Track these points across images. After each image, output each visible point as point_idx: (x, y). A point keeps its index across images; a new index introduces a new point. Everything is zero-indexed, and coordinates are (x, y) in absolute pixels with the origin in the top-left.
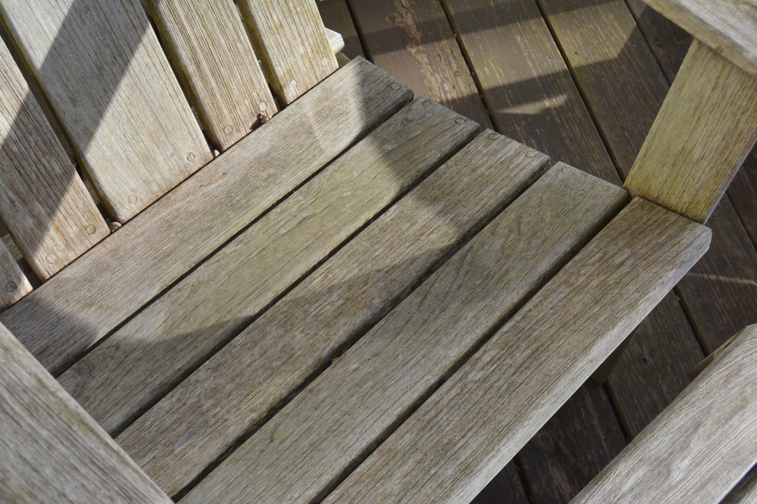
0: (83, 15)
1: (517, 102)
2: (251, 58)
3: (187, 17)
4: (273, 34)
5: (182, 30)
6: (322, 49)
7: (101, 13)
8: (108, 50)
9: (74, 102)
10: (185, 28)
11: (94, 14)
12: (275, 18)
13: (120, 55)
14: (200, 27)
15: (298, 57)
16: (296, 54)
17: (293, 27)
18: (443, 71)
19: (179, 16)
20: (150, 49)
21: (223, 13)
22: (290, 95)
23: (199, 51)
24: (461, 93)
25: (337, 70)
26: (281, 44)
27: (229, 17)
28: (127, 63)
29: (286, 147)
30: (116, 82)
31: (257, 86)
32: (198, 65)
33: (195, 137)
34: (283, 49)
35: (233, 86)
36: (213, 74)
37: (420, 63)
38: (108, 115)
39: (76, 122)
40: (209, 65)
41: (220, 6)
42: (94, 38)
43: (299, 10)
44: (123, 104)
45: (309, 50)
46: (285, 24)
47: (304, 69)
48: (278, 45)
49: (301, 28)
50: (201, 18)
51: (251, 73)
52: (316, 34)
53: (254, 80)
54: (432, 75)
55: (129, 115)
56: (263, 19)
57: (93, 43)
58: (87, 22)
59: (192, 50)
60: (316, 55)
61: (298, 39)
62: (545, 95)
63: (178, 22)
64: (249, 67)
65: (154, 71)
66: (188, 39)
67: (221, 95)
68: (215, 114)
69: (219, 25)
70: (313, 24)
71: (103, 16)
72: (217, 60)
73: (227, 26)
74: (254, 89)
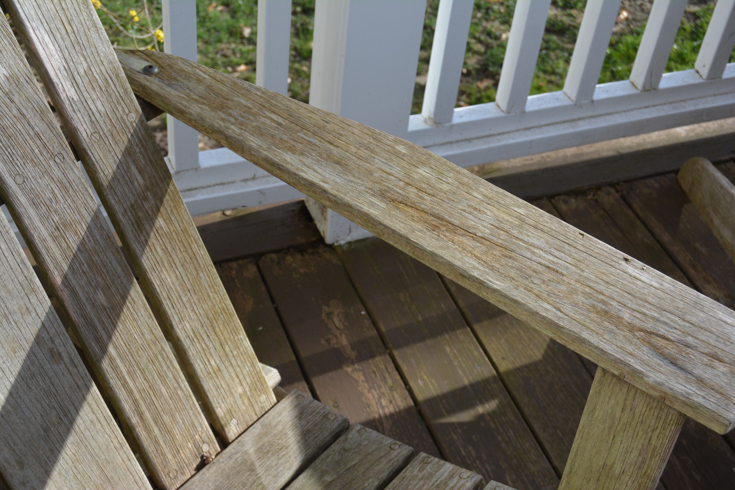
0: (29, 382)
1: (452, 411)
2: (191, 403)
3: (129, 372)
4: (212, 378)
5: (125, 384)
6: (259, 387)
7: (46, 378)
8: (54, 412)
9: (21, 465)
10: (127, 383)
11: (40, 379)
12: (213, 363)
13: (66, 415)
14: (141, 380)
15: (237, 397)
16: (235, 394)
17: (231, 370)
18: (380, 387)
19: (121, 372)
20: (95, 406)
21: (163, 364)
22: (232, 433)
23: (141, 402)
24: (398, 407)
25: (275, 404)
26: (220, 386)
27: (168, 368)
28: (72, 422)
29: (230, 486)
30: (62, 441)
31: (199, 429)
32: (141, 416)
33: (140, 485)
34: (222, 391)
35: (176, 431)
36: (156, 422)
37: (357, 381)
38: (55, 474)
39: (24, 484)
40: (151, 414)
41: (160, 358)
42: (40, 402)
43: (235, 353)
44: (69, 461)
45: (247, 389)
46: (222, 368)
47: (244, 407)
48: (217, 387)
49: (238, 369)
50: (142, 371)
51: (193, 417)
52: (253, 373)
53: (196, 424)
54: (369, 391)
55: (75, 471)
56: (202, 366)
57: (39, 406)
58: (33, 387)
59: (135, 402)
60: (254, 392)
61: (237, 380)
62: (478, 402)
63: (121, 378)
64: (191, 412)
65: (98, 426)
66: (130, 392)
67: (165, 442)
68: (160, 461)
69: (160, 376)
70: (249, 365)
71: (48, 381)
72: (160, 409)
73: (167, 377)
74: (197, 431)
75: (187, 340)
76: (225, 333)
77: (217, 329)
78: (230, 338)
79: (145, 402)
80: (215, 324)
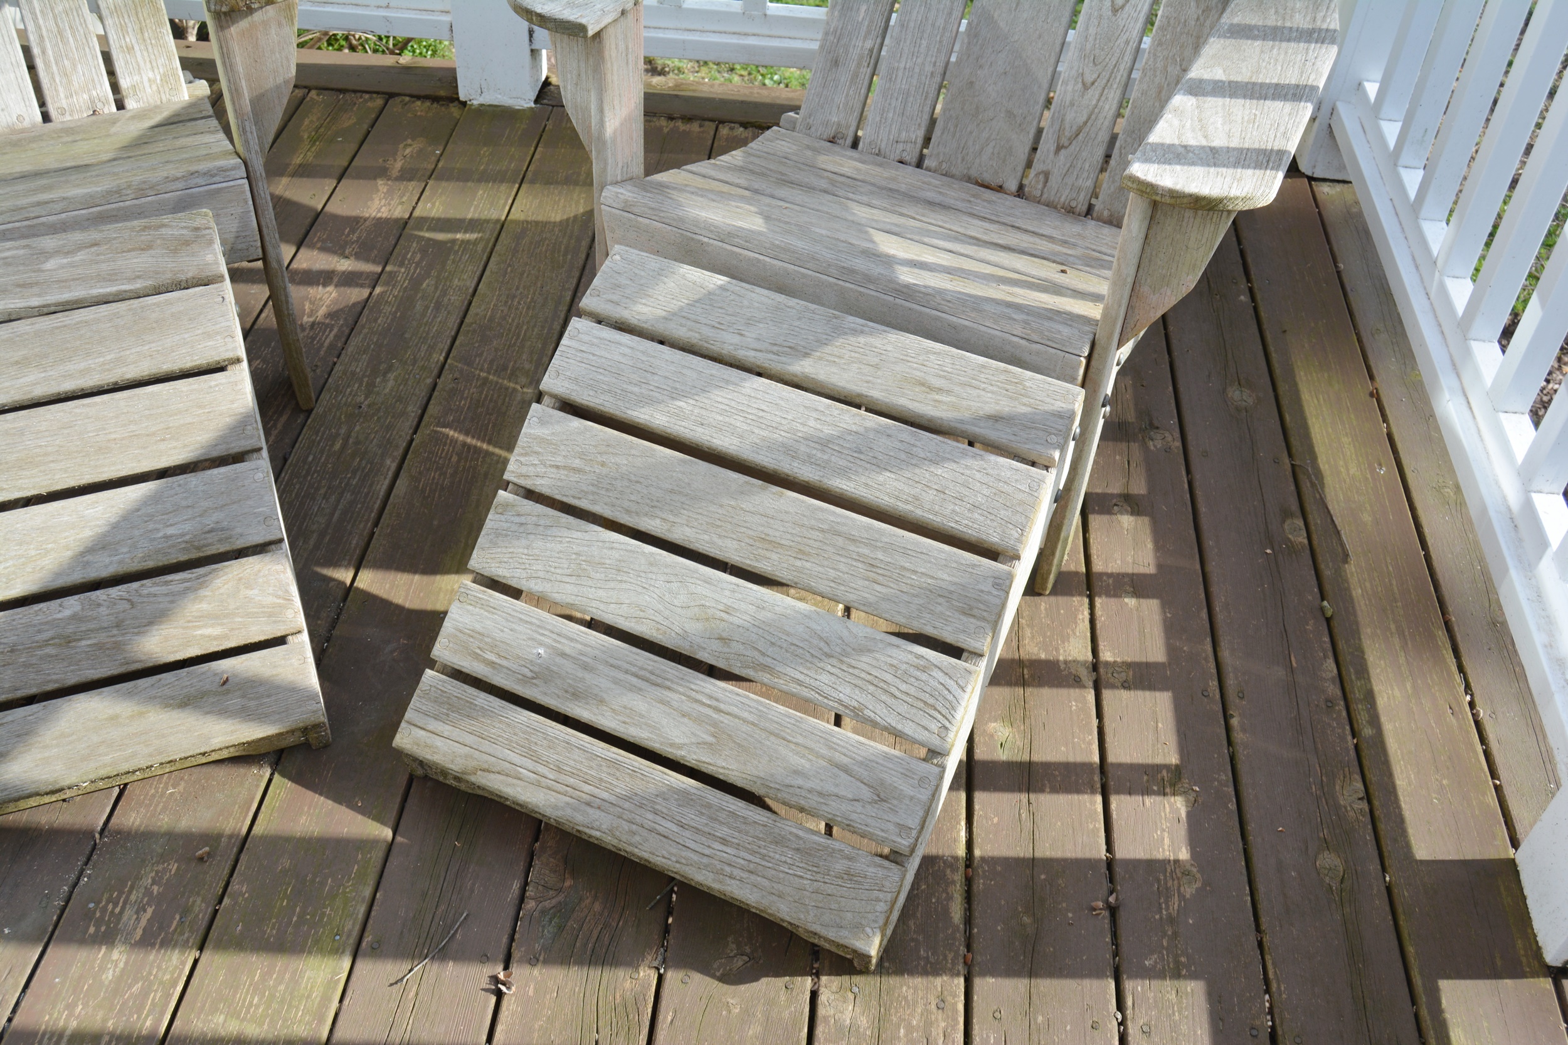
3: (42, 12)
6: (172, 81)
12: (128, 40)
14: (52, 22)
15: (145, 79)
16: (143, 76)
17: (145, 54)
22: (132, 103)
26: (129, 62)
27: (81, 24)
31: (98, 86)
32: (44, 52)
33: (27, 103)
34: (131, 67)
35: (74, 78)
36: (57, 63)
40: (54, 52)
41: (75, 14)
43: (153, 42)
45: (158, 78)
46: (136, 48)
47: (150, 90)
48: (127, 63)
50: (55, 17)
51: (94, 74)
52: (168, 67)
53: (96, 81)
56: (115, 37)
59: (41, 37)
60: (165, 83)
61: (148, 65)
64: (93, 69)
67: (61, 82)
68: (52, 94)
69: (71, 27)
72: (63, 53)
73: (78, 31)
74: (95, 88)
75: (107, 11)
76: (148, 21)
77: (140, 15)
78: (151, 28)
79: (50, 42)
80: (139, 9)
